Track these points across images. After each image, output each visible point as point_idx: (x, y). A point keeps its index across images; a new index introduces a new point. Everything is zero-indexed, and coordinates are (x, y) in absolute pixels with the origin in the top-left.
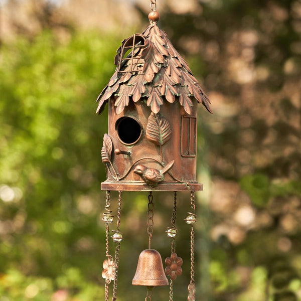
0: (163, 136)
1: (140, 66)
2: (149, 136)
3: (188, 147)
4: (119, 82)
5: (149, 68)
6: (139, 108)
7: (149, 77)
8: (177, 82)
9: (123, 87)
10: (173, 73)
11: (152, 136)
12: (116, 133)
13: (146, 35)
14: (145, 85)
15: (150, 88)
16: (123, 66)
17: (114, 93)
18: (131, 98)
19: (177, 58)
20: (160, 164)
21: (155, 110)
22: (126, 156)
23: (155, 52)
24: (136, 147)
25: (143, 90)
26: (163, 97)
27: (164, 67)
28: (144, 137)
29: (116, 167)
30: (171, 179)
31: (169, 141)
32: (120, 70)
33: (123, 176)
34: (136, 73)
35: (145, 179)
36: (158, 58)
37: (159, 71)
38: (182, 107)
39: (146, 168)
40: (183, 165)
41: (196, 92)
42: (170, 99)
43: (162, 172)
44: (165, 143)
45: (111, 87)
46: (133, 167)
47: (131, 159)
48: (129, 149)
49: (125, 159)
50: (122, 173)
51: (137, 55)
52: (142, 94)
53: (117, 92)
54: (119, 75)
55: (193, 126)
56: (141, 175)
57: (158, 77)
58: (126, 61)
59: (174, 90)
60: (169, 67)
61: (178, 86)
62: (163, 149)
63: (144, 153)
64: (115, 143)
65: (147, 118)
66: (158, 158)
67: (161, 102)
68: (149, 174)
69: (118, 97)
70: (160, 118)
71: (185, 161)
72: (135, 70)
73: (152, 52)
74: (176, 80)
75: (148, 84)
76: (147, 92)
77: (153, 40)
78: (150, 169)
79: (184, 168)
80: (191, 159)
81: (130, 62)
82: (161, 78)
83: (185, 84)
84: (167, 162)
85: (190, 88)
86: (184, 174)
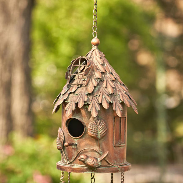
0: (100, 132)
1: (84, 80)
2: (89, 133)
3: (119, 139)
4: (69, 92)
5: (90, 82)
6: (83, 111)
7: (90, 89)
8: (111, 92)
9: (71, 95)
10: (109, 85)
11: (93, 133)
12: (66, 129)
13: (89, 56)
14: (87, 95)
15: (91, 97)
16: (72, 80)
17: (65, 100)
18: (77, 104)
19: (112, 73)
20: (99, 153)
21: (94, 114)
22: (73, 146)
23: (95, 70)
24: (81, 140)
25: (86, 99)
26: (101, 104)
27: (101, 81)
28: (86, 133)
29: (66, 153)
30: (107, 164)
31: (105, 136)
32: (70, 83)
33: (72, 161)
34: (81, 86)
35: (87, 165)
36: (97, 75)
37: (98, 85)
38: (114, 112)
39: (87, 157)
40: (116, 153)
41: (125, 99)
42: (105, 106)
43: (99, 160)
44: (102, 138)
45: (63, 95)
46: (78, 155)
47: (77, 149)
48: (76, 141)
49: (73, 148)
50: (70, 158)
51: (82, 71)
52: (85, 102)
53: (67, 99)
54: (69, 86)
55: (124, 123)
56: (84, 162)
57: (97, 89)
58: (74, 76)
59: (109, 99)
60: (105, 81)
61: (111, 95)
62: (101, 142)
63: (86, 145)
64: (66, 136)
65: (89, 119)
66: (97, 148)
67: (98, 108)
68: (90, 161)
69: (67, 103)
70: (98, 120)
71: (117, 150)
72: (81, 83)
73: (93, 70)
74: (110, 90)
75: (90, 94)
76: (88, 100)
77: (95, 61)
78: (91, 157)
79: (116, 155)
80: (122, 148)
81: (76, 77)
82: (99, 89)
83: (118, 93)
84: (104, 152)
85: (121, 96)
86: (116, 160)
